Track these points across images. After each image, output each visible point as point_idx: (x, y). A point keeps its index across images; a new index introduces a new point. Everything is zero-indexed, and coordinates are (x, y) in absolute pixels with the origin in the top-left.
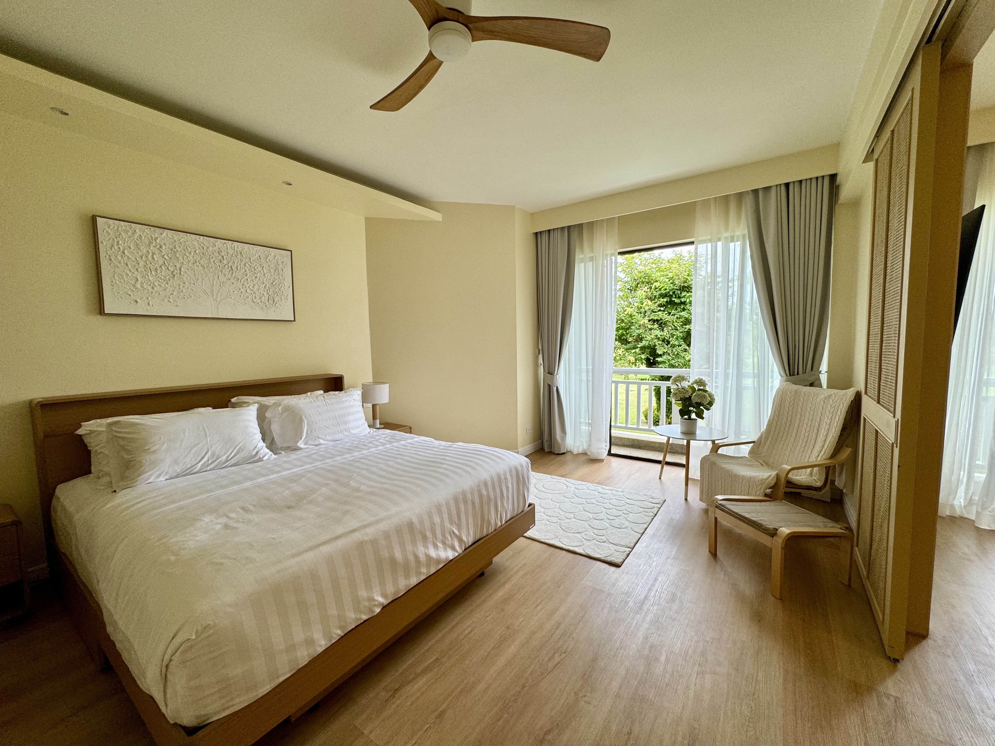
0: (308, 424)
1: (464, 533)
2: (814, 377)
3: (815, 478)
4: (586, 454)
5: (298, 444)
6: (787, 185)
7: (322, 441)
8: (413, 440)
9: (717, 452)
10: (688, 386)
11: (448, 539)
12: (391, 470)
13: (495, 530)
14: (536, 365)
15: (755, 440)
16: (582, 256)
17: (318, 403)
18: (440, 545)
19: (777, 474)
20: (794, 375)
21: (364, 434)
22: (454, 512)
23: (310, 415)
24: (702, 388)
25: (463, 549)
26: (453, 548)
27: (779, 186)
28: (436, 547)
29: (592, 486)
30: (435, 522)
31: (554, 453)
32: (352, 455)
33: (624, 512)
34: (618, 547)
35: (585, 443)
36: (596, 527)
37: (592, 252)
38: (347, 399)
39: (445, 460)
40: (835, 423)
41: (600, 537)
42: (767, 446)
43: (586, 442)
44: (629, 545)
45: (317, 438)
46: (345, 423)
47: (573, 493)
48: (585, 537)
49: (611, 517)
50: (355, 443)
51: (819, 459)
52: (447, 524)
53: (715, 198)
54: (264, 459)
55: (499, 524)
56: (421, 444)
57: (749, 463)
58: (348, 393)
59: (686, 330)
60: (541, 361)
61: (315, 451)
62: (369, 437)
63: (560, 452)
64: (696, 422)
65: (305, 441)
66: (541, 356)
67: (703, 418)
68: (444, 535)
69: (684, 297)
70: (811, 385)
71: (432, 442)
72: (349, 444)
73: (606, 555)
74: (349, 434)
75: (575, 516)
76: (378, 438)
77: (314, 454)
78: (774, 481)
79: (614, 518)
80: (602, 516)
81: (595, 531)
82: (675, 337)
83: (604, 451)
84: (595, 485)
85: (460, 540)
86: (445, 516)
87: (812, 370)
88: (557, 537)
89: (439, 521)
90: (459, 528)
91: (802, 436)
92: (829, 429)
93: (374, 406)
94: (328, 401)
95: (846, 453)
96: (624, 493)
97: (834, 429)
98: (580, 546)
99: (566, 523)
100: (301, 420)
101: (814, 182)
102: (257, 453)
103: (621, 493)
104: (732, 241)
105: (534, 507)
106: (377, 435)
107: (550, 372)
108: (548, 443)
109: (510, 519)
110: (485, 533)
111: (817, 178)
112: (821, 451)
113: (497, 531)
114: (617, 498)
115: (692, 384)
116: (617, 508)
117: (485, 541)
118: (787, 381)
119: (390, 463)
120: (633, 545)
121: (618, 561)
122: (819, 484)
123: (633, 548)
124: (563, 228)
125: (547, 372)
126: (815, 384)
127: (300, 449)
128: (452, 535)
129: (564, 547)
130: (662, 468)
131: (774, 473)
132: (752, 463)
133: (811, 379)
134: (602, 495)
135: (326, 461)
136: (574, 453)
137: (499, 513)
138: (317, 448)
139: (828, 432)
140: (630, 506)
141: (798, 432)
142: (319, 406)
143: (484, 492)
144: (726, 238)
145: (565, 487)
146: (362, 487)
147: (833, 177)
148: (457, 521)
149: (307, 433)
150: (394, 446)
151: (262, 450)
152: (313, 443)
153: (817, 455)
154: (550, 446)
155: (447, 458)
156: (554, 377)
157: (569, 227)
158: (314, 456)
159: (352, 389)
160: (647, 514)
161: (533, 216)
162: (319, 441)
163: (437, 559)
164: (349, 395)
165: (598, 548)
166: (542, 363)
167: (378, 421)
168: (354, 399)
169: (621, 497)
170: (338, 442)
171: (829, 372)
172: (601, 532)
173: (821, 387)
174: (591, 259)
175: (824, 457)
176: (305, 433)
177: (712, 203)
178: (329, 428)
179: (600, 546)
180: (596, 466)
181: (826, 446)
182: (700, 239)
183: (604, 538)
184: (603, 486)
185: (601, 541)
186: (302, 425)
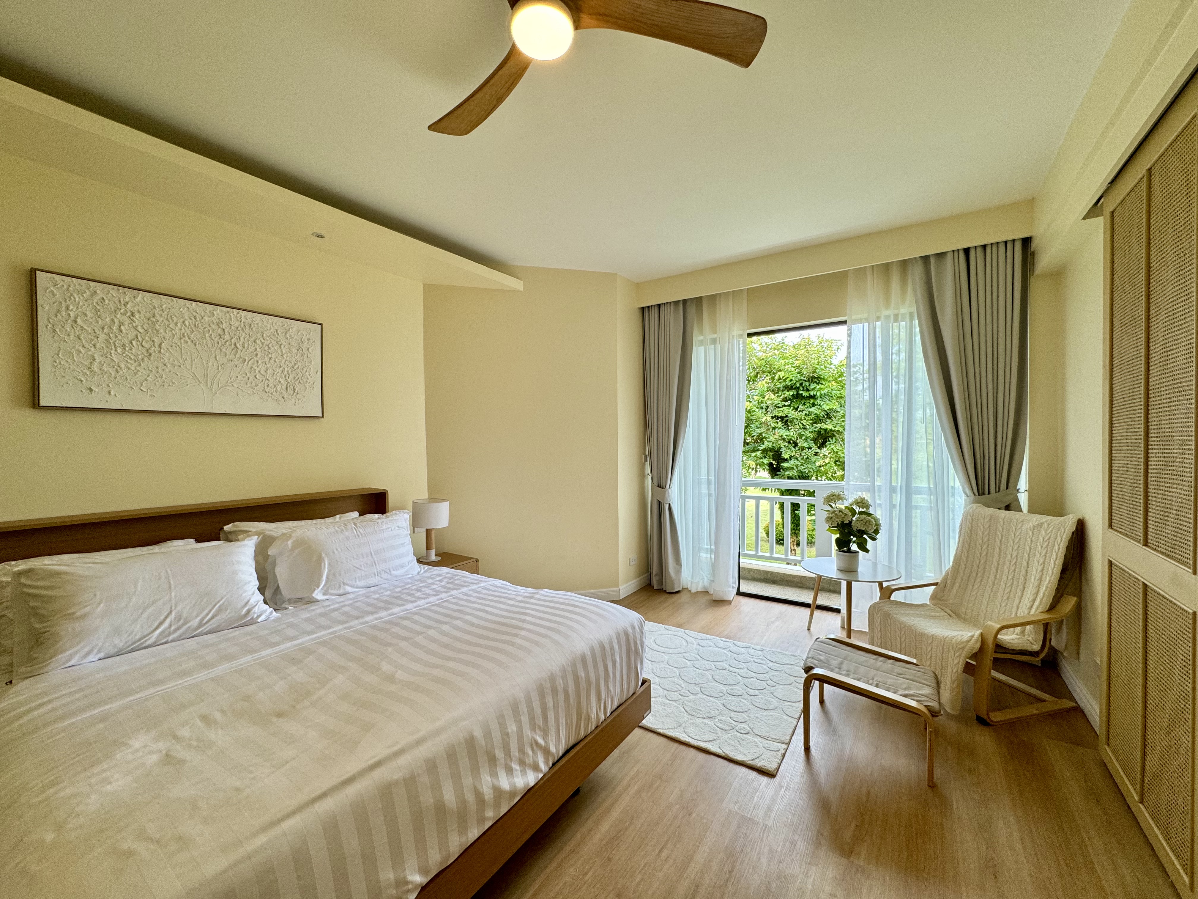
0: (329, 564)
1: (552, 741)
2: (1011, 497)
3: (1030, 639)
4: (708, 592)
5: (314, 595)
6: (967, 251)
7: (349, 589)
8: (479, 585)
9: (889, 598)
10: (846, 507)
11: (528, 755)
12: (445, 639)
13: (597, 727)
14: (642, 476)
15: (939, 581)
16: (702, 338)
18: (516, 766)
19: (982, 635)
20: (984, 494)
21: (410, 576)
22: (538, 711)
23: (334, 553)
24: (864, 510)
25: (551, 764)
26: (536, 768)
27: (956, 253)
28: (509, 771)
29: (721, 642)
30: (510, 731)
31: (665, 591)
32: (389, 612)
33: (769, 682)
34: (768, 742)
35: (705, 578)
36: (733, 708)
37: (715, 333)
38: (389, 526)
39: (523, 621)
40: (1052, 562)
41: (740, 725)
42: (955, 590)
43: (707, 576)
44: (783, 739)
45: (342, 585)
46: (385, 561)
47: (696, 652)
48: (719, 725)
49: (752, 692)
50: (397, 590)
52: (528, 732)
53: (873, 266)
54: (259, 620)
55: (602, 717)
56: (491, 592)
57: (933, 614)
58: (390, 519)
59: (816, 430)
60: (648, 470)
61: (336, 606)
62: (417, 581)
63: (674, 589)
64: (858, 556)
65: (325, 588)
66: (648, 464)
67: (867, 551)
68: (522, 751)
69: (813, 389)
70: (1008, 508)
71: (506, 589)
72: (388, 593)
73: (754, 757)
74: (389, 577)
75: (703, 690)
76: (430, 581)
77: (335, 610)
78: (978, 645)
79: (757, 692)
80: (739, 689)
81: (733, 714)
82: (803, 438)
83: (731, 589)
84: (724, 639)
85: (546, 752)
86: (525, 719)
87: (1007, 488)
88: (681, 726)
89: (514, 728)
90: (545, 734)
91: (1004, 578)
92: (1043, 570)
93: (428, 532)
95: (1069, 604)
96: (765, 651)
97: (1050, 570)
98: (714, 740)
99: (690, 702)
100: (320, 560)
101: (1002, 248)
102: (249, 611)
103: (760, 653)
104: (896, 320)
105: (650, 685)
106: (429, 578)
107: (661, 485)
108: (658, 578)
109: (618, 707)
110: (582, 734)
111: (1006, 242)
112: (1034, 600)
113: (600, 729)
114: (756, 660)
115: (851, 505)
116: (758, 676)
117: (583, 747)
118: (976, 502)
119: (445, 627)
120: (788, 738)
121: (771, 766)
122: (1036, 647)
123: (788, 744)
124: (676, 303)
125: (656, 484)
126: (1014, 507)
127: (318, 601)
128: (535, 748)
129: (693, 742)
130: (812, 615)
131: (978, 633)
132: (938, 614)
133: (1007, 500)
134: (735, 656)
135: (352, 624)
136: (693, 591)
137: (603, 701)
138: (341, 599)
139: (1042, 574)
140: (775, 673)
141: (997, 572)
142: (347, 538)
143: (582, 674)
144: (887, 317)
145: (685, 644)
146: (399, 674)
147: (1026, 242)
148: (541, 723)
149: (327, 578)
150: (452, 595)
151: (256, 608)
152: (335, 592)
153: (1029, 605)
154: (661, 582)
155: (528, 618)
156: (665, 493)
157: (685, 301)
158: (335, 615)
159: (397, 512)
161: (638, 286)
162: (345, 589)
163: (511, 791)
164: (394, 519)
165: (741, 744)
166: (649, 473)
167: (433, 552)
168: (398, 527)
169: (762, 659)
170: (372, 589)
171: (1030, 491)
172: (741, 717)
173: (1021, 510)
174: (714, 341)
175: (1040, 610)
176: (324, 578)
177: (869, 273)
178: (360, 569)
179: (743, 740)
180: (722, 611)
181: (1041, 594)
182: (854, 317)
183: (746, 727)
184: (735, 642)
185: (743, 732)
186: (321, 566)
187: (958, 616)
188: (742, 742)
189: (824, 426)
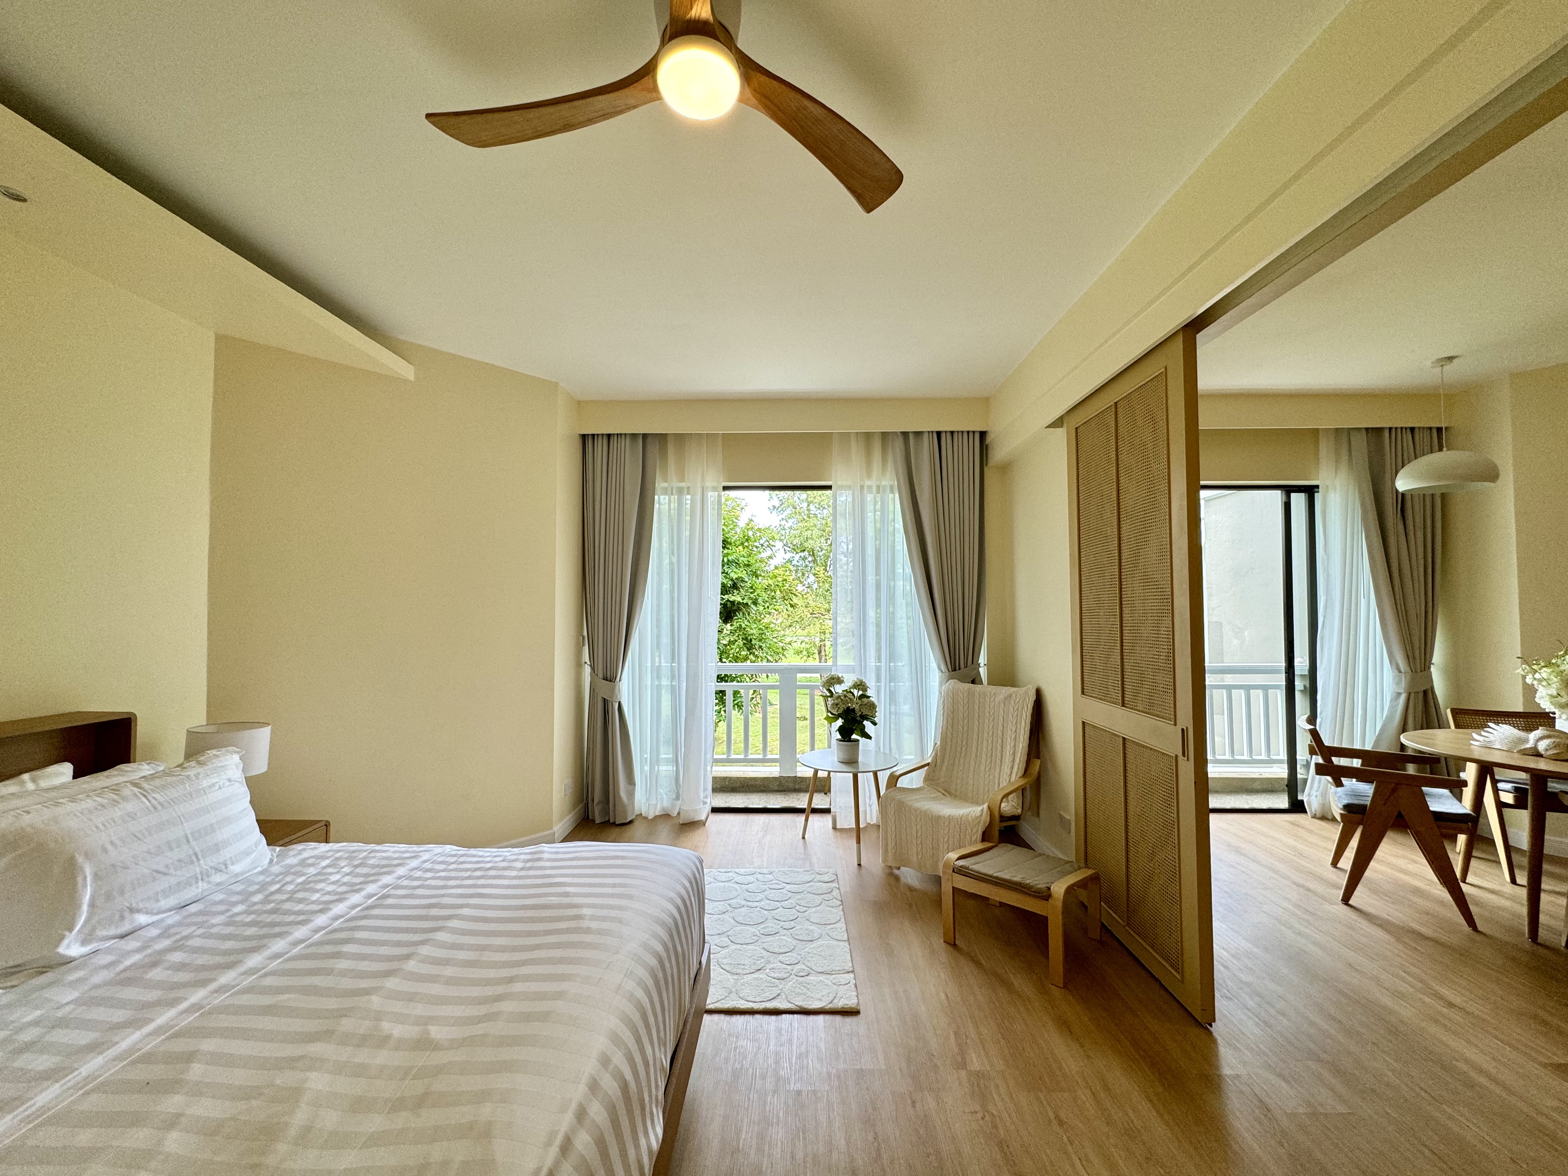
0: (96, 877)
2: (975, 672)
4: (670, 815)
5: (62, 950)
6: (939, 434)
7: (142, 919)
9: (896, 786)
10: (845, 692)
14: (579, 665)
15: (929, 761)
16: (666, 485)
17: (129, 807)
19: (989, 807)
20: (955, 670)
23: (103, 849)
24: (862, 693)
27: (931, 434)
31: (614, 823)
32: (290, 938)
33: (798, 907)
34: (834, 976)
35: (665, 796)
36: (777, 950)
37: (683, 480)
38: (214, 781)
40: (1022, 729)
41: (796, 967)
42: (944, 768)
43: (666, 794)
44: (846, 968)
45: (127, 914)
46: (217, 848)
48: (772, 974)
49: (787, 925)
51: (1013, 779)
53: (854, 433)
55: (689, 1005)
56: (452, 866)
57: (933, 795)
58: (211, 766)
60: (586, 657)
61: (138, 957)
63: (626, 819)
64: (859, 744)
65: (86, 931)
66: (586, 650)
70: (973, 682)
71: (472, 856)
72: (240, 908)
73: (831, 999)
74: (227, 878)
75: (731, 938)
77: (142, 966)
78: (988, 819)
79: (792, 924)
80: (772, 926)
81: (781, 957)
83: (702, 806)
84: (723, 870)
87: (972, 663)
88: (731, 992)
91: (985, 749)
92: (1015, 737)
94: (157, 796)
95: (1036, 765)
96: (774, 874)
97: (1022, 738)
98: (778, 995)
99: (725, 958)
100: (71, 870)
101: (965, 435)
103: (770, 876)
107: (606, 676)
108: (602, 807)
111: (968, 432)
112: (1012, 768)
114: (771, 886)
115: (850, 689)
116: (785, 904)
118: (953, 678)
119: (440, 936)
120: (851, 965)
121: (851, 1003)
122: (1019, 811)
123: (853, 972)
124: (634, 436)
125: (601, 676)
126: (977, 680)
127: (70, 960)
129: (756, 1006)
130: (807, 820)
131: (985, 806)
132: (936, 795)
133: (974, 675)
134: (746, 887)
135: (222, 980)
136: (650, 817)
140: (799, 896)
141: (978, 744)
142: (132, 816)
146: (436, 1032)
147: (983, 434)
149: (92, 905)
150: (387, 885)
152: (112, 932)
154: (606, 811)
156: (615, 686)
157: (645, 436)
160: (831, 903)
161: (581, 406)
162: (133, 921)
164: (215, 769)
165: (808, 989)
166: (587, 660)
169: (778, 884)
170: (193, 908)
171: (988, 665)
172: (792, 957)
173: (981, 683)
174: (680, 491)
175: (1018, 776)
176: (85, 908)
177: (853, 439)
178: (165, 874)
179: (808, 984)
180: (697, 836)
181: (1017, 760)
183: (803, 967)
184: (737, 870)
185: (802, 974)
186: (75, 884)
187: (950, 794)
188: (809, 987)
189: (732, 598)
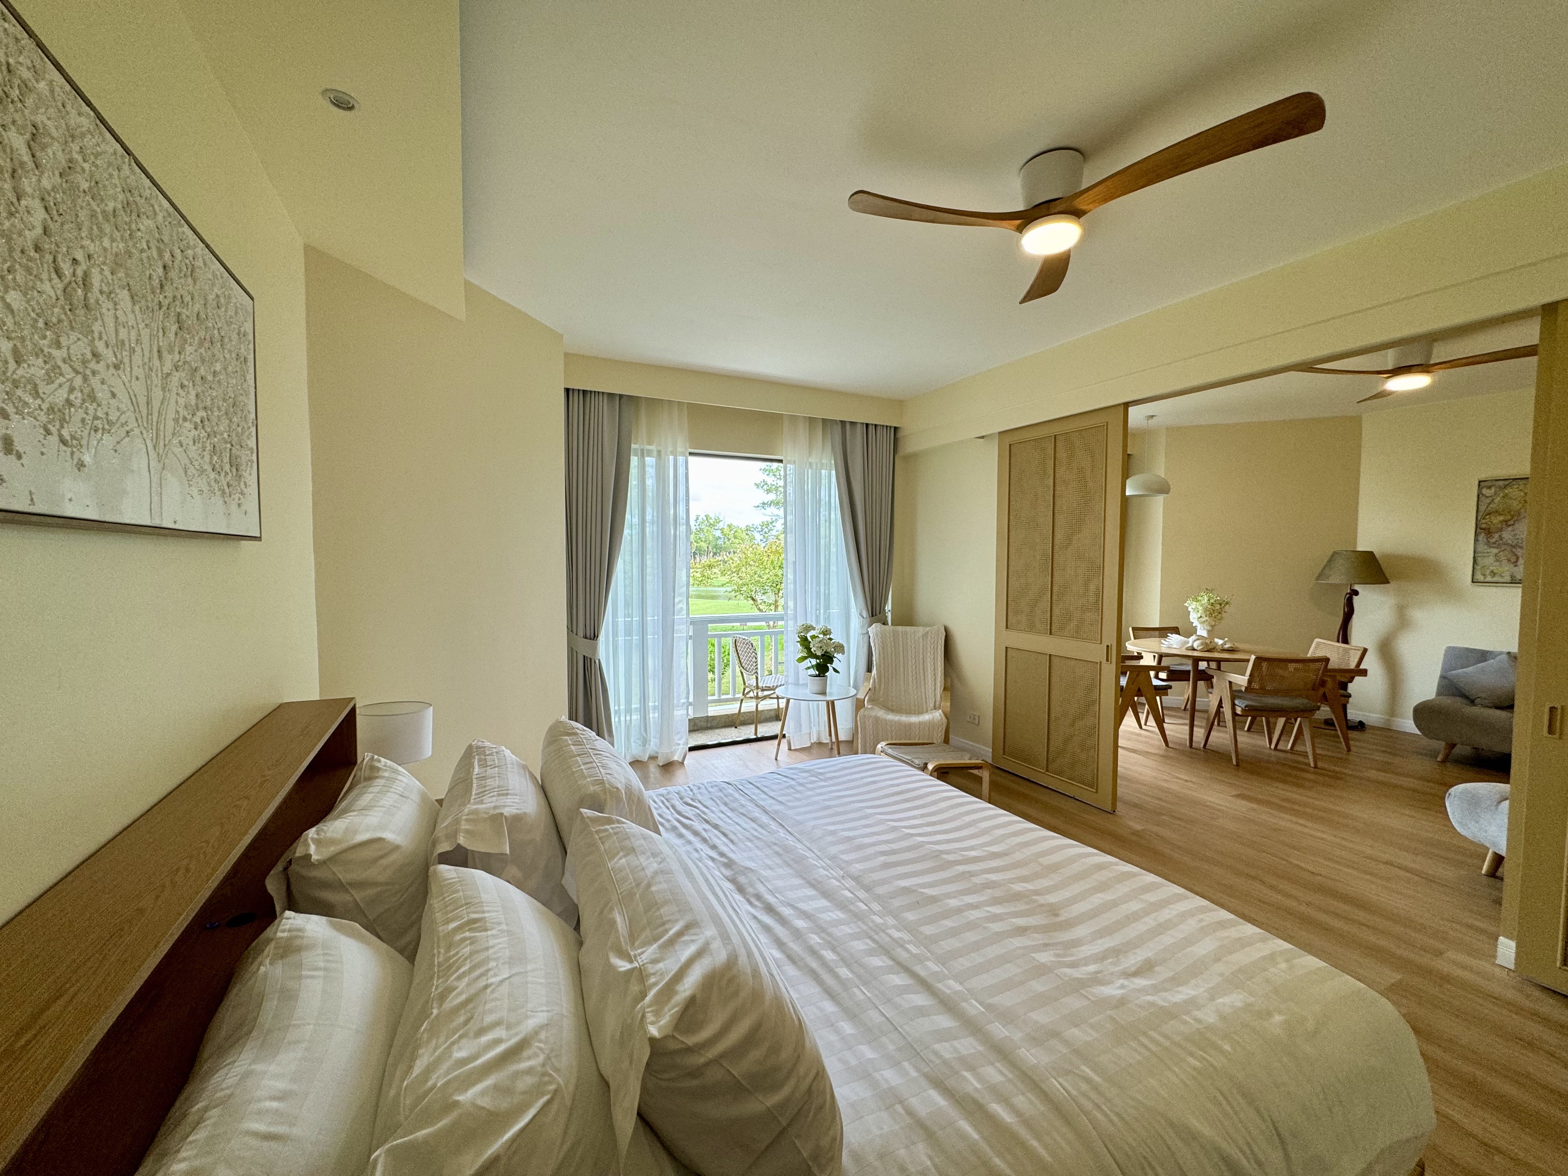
2: (884, 617)
4: (656, 757)
6: (867, 425)
27: (862, 426)
83: (680, 746)
87: (883, 610)
92: (934, 663)
97: (939, 663)
101: (885, 429)
111: (887, 427)
112: (935, 684)
124: (611, 395)
131: (941, 711)
139: (935, 666)
141: (905, 671)
147: (896, 430)
153: (932, 689)
156: (597, 643)
157: (621, 396)
173: (888, 624)
175: (941, 690)
177: (800, 422)
181: (938, 679)
182: (789, 458)
187: (889, 709)
